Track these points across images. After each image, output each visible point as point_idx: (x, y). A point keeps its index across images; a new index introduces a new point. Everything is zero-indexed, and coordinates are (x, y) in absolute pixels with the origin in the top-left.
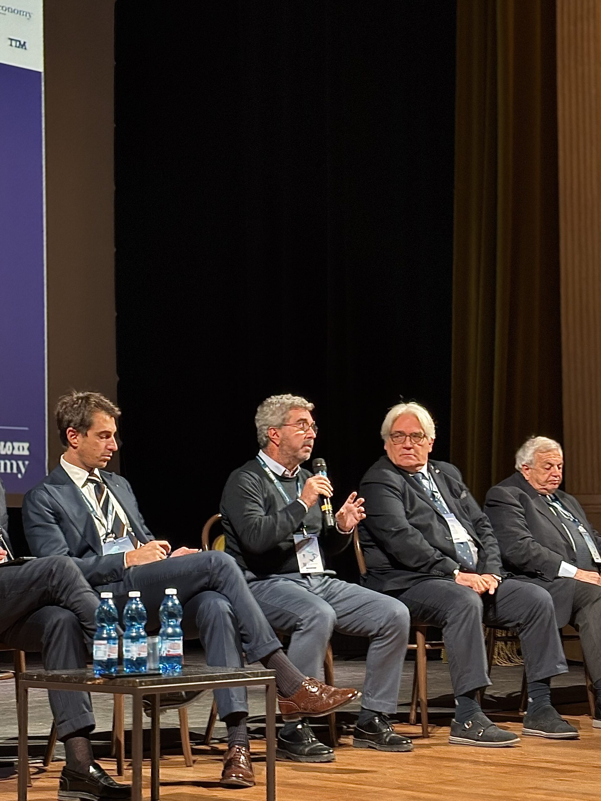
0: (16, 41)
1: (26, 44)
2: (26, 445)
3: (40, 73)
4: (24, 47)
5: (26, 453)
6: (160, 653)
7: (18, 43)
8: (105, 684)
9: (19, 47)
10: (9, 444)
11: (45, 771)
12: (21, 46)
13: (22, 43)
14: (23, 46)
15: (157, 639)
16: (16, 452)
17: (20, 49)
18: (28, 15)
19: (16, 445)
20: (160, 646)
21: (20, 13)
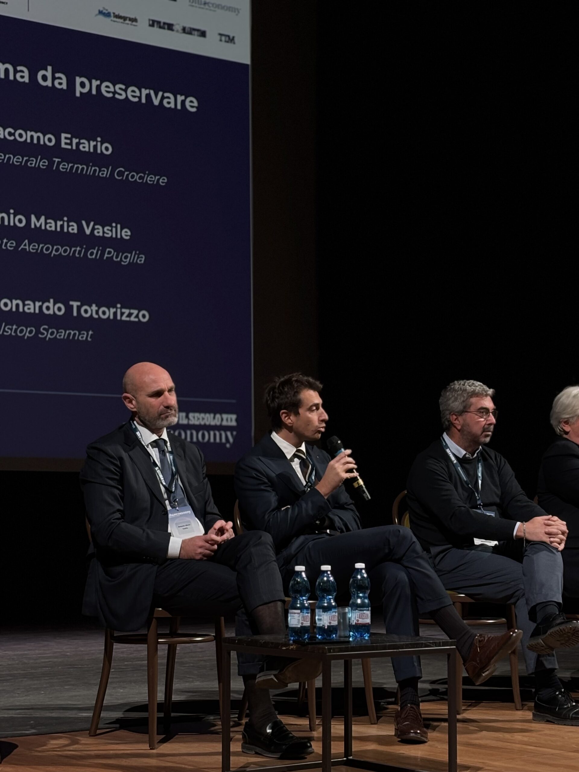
0: (226, 36)
1: (235, 39)
2: (234, 417)
3: (247, 65)
4: (233, 42)
5: (234, 423)
6: (349, 622)
7: (227, 38)
9: (228, 42)
10: (218, 416)
13: (231, 37)
14: (231, 40)
15: (347, 609)
16: (225, 423)
17: (229, 44)
18: (236, 11)
19: (225, 416)
20: (350, 615)
21: (229, 9)
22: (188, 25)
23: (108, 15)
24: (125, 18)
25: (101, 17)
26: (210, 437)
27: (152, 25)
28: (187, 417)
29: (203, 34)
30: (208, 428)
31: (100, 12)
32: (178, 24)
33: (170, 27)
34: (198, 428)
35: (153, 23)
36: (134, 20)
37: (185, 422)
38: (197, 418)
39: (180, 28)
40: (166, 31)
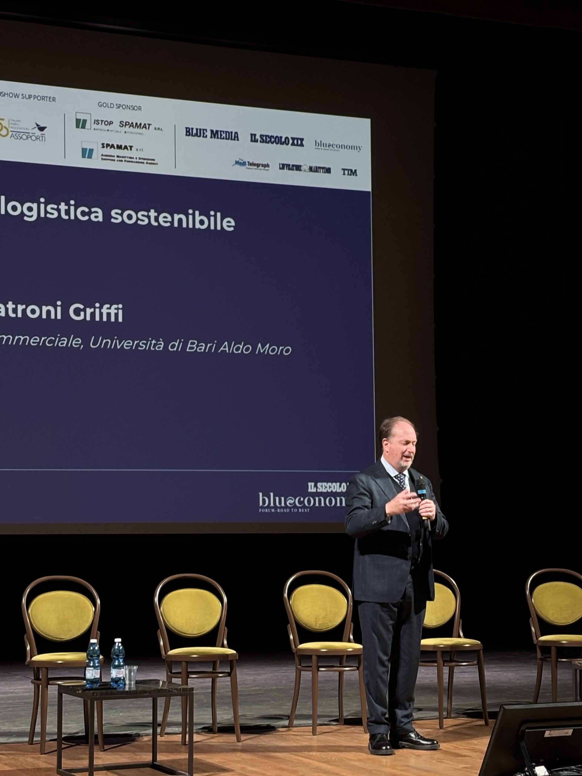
0: (348, 170)
1: (357, 172)
3: (369, 192)
4: (355, 174)
7: (350, 172)
9: (351, 175)
10: (344, 484)
12: (352, 174)
13: (353, 171)
14: (353, 173)
17: (352, 176)
18: (358, 148)
21: (351, 147)
23: (244, 164)
24: (258, 165)
25: (238, 166)
27: (283, 168)
28: (316, 486)
29: (328, 171)
31: (237, 163)
32: (306, 165)
33: (298, 168)
35: (283, 167)
37: (314, 490)
38: (324, 487)
39: (307, 168)
40: (295, 172)
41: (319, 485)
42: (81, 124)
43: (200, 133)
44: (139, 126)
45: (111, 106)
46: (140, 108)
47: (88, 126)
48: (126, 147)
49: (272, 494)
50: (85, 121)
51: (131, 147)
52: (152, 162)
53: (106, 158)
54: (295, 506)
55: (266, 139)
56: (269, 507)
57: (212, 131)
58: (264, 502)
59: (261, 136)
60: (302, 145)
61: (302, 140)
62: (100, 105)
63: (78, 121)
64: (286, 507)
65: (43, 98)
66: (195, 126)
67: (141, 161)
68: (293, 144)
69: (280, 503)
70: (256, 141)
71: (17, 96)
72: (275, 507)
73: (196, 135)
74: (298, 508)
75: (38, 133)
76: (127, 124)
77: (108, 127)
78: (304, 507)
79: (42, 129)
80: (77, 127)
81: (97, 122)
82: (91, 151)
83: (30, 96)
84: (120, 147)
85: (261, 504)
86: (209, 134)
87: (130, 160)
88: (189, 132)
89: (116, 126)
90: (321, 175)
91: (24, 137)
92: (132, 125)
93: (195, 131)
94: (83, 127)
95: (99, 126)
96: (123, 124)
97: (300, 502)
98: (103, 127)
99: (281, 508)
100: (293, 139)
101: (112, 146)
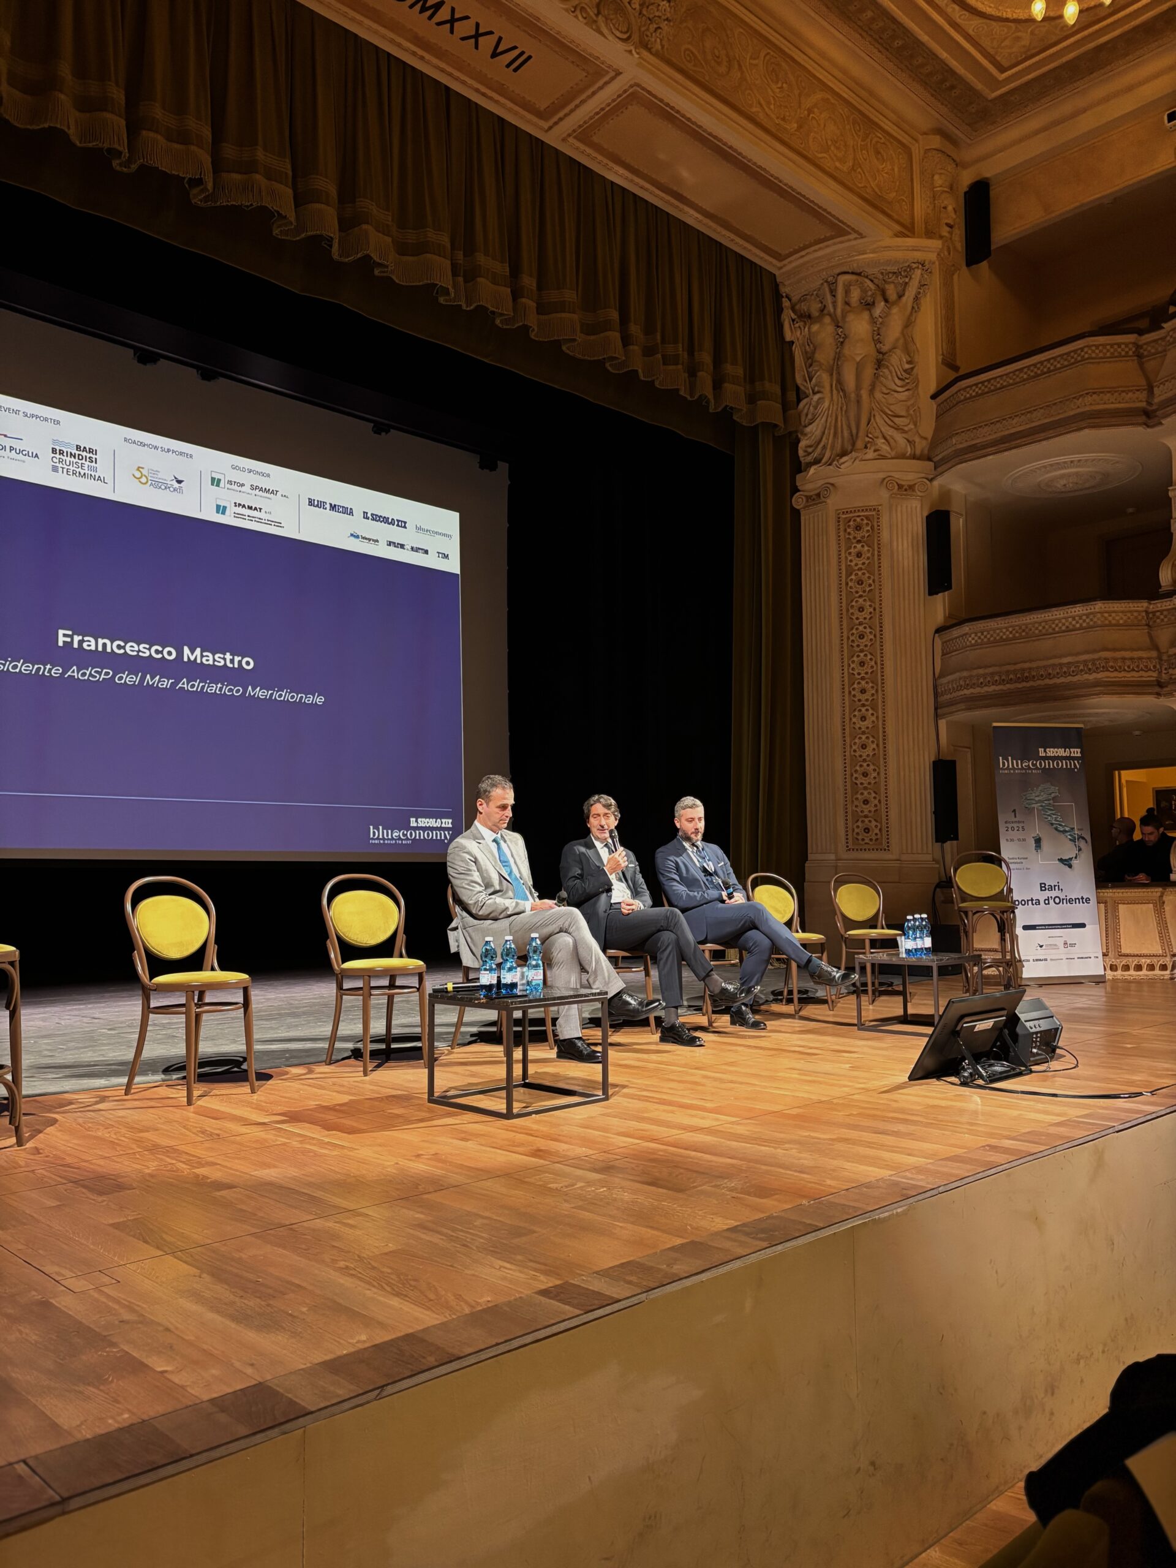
0: (441, 553)
1: (449, 556)
2: (450, 821)
3: (458, 574)
5: (450, 826)
7: (443, 555)
8: (487, 1003)
9: (444, 557)
10: (439, 820)
11: (453, 1053)
13: (446, 555)
14: (446, 557)
15: (525, 969)
16: (443, 825)
17: (445, 559)
18: (450, 536)
19: (444, 821)
20: (526, 974)
21: (444, 535)
22: (415, 546)
23: (357, 537)
24: (370, 540)
25: (352, 538)
26: (434, 835)
27: (390, 545)
28: (417, 821)
29: (426, 552)
30: (432, 829)
31: (352, 535)
32: (408, 545)
33: (402, 546)
34: (424, 829)
35: (390, 544)
36: (377, 541)
37: (415, 825)
38: (423, 822)
39: (409, 548)
40: (399, 549)
41: (419, 820)
42: (216, 482)
43: (321, 505)
44: (267, 491)
45: (243, 470)
46: (268, 475)
47: (222, 484)
48: (256, 509)
49: (381, 827)
50: (219, 480)
51: (260, 509)
52: (278, 525)
53: (237, 515)
54: (400, 839)
55: (376, 518)
56: (378, 838)
57: (331, 505)
58: (374, 834)
59: (372, 515)
60: (405, 527)
61: (405, 523)
62: (234, 467)
63: (213, 479)
64: (393, 839)
65: (181, 454)
66: (317, 498)
67: (270, 522)
68: (398, 525)
69: (387, 835)
70: (368, 518)
71: (156, 448)
72: (384, 839)
73: (317, 506)
74: (402, 840)
75: (176, 485)
76: (257, 488)
77: (240, 488)
78: (407, 839)
79: (180, 482)
80: (212, 484)
81: (230, 482)
82: (225, 508)
83: (169, 450)
84: (250, 508)
85: (372, 836)
86: (328, 506)
87: (259, 520)
88: (311, 502)
89: (247, 488)
90: (420, 555)
91: (163, 487)
92: (261, 489)
93: (316, 503)
94: (218, 485)
95: (232, 487)
96: (253, 487)
97: (403, 834)
98: (235, 487)
99: (388, 839)
100: (398, 521)
101: (244, 506)
